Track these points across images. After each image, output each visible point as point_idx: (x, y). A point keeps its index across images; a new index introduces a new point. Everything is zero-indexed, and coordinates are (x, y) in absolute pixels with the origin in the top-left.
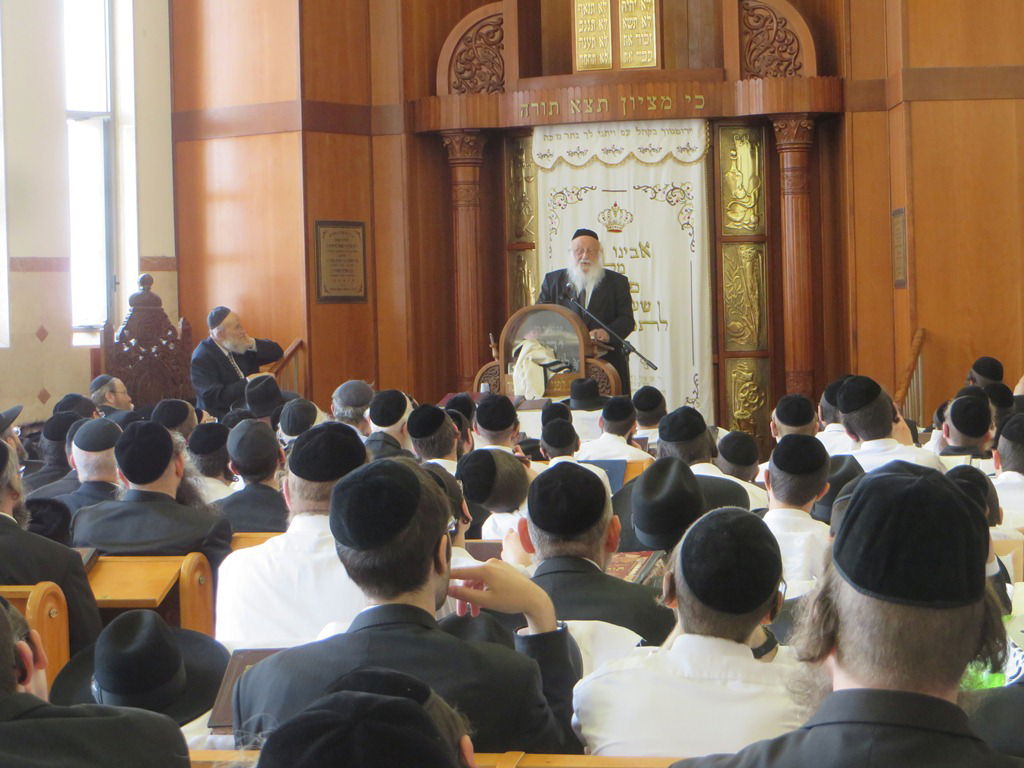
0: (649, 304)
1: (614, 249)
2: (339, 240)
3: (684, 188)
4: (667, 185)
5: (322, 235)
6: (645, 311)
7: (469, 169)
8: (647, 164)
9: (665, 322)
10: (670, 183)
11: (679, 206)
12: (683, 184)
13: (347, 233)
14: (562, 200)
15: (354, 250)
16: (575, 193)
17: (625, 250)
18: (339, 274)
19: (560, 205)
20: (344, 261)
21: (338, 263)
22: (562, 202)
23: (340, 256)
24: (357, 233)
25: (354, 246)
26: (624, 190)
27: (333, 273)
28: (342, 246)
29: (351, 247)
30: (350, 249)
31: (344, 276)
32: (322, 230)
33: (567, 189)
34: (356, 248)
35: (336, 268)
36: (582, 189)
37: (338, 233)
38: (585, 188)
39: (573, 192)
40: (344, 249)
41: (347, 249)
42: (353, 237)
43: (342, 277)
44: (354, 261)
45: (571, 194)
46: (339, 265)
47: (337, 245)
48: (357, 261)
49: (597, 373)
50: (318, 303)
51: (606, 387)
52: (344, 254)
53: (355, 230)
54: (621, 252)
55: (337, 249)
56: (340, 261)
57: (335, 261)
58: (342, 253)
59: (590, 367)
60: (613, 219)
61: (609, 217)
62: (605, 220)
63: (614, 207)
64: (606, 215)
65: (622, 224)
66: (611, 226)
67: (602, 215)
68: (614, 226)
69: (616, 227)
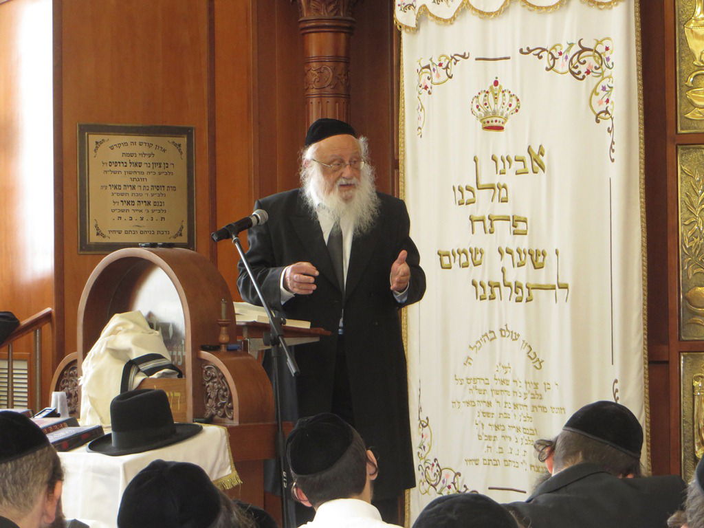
0: (544, 254)
1: (494, 159)
2: (131, 155)
3: (601, 49)
4: (571, 45)
5: (92, 145)
6: (537, 266)
7: (328, 38)
8: (540, 8)
9: (565, 287)
10: (576, 41)
11: (592, 80)
12: (599, 43)
13: (150, 145)
14: (429, 79)
15: (166, 170)
16: (444, 66)
17: (509, 161)
18: (130, 207)
19: (426, 88)
20: (142, 188)
21: (129, 190)
22: (428, 83)
23: (132, 180)
24: (175, 145)
25: (166, 165)
26: (507, 56)
27: (116, 207)
28: (140, 165)
29: (160, 167)
30: (157, 169)
31: (141, 211)
32: (93, 139)
33: (433, 59)
34: (171, 169)
35: (124, 198)
36: (452, 57)
37: (129, 144)
38: (455, 57)
39: (440, 65)
40: (144, 168)
41: (150, 170)
42: (164, 151)
43: (137, 212)
44: (166, 188)
45: (438, 67)
46: (130, 194)
47: (128, 163)
48: (174, 188)
49: (215, 380)
50: (82, 253)
51: (227, 407)
52: (142, 176)
53: (171, 139)
54: (503, 164)
55: (126, 169)
56: (134, 187)
57: (122, 187)
58: (138, 176)
59: (206, 367)
60: (493, 107)
61: (486, 104)
62: (479, 110)
63: (494, 87)
64: (481, 102)
65: (504, 115)
66: (490, 120)
67: (477, 102)
68: (494, 119)
69: (496, 121)
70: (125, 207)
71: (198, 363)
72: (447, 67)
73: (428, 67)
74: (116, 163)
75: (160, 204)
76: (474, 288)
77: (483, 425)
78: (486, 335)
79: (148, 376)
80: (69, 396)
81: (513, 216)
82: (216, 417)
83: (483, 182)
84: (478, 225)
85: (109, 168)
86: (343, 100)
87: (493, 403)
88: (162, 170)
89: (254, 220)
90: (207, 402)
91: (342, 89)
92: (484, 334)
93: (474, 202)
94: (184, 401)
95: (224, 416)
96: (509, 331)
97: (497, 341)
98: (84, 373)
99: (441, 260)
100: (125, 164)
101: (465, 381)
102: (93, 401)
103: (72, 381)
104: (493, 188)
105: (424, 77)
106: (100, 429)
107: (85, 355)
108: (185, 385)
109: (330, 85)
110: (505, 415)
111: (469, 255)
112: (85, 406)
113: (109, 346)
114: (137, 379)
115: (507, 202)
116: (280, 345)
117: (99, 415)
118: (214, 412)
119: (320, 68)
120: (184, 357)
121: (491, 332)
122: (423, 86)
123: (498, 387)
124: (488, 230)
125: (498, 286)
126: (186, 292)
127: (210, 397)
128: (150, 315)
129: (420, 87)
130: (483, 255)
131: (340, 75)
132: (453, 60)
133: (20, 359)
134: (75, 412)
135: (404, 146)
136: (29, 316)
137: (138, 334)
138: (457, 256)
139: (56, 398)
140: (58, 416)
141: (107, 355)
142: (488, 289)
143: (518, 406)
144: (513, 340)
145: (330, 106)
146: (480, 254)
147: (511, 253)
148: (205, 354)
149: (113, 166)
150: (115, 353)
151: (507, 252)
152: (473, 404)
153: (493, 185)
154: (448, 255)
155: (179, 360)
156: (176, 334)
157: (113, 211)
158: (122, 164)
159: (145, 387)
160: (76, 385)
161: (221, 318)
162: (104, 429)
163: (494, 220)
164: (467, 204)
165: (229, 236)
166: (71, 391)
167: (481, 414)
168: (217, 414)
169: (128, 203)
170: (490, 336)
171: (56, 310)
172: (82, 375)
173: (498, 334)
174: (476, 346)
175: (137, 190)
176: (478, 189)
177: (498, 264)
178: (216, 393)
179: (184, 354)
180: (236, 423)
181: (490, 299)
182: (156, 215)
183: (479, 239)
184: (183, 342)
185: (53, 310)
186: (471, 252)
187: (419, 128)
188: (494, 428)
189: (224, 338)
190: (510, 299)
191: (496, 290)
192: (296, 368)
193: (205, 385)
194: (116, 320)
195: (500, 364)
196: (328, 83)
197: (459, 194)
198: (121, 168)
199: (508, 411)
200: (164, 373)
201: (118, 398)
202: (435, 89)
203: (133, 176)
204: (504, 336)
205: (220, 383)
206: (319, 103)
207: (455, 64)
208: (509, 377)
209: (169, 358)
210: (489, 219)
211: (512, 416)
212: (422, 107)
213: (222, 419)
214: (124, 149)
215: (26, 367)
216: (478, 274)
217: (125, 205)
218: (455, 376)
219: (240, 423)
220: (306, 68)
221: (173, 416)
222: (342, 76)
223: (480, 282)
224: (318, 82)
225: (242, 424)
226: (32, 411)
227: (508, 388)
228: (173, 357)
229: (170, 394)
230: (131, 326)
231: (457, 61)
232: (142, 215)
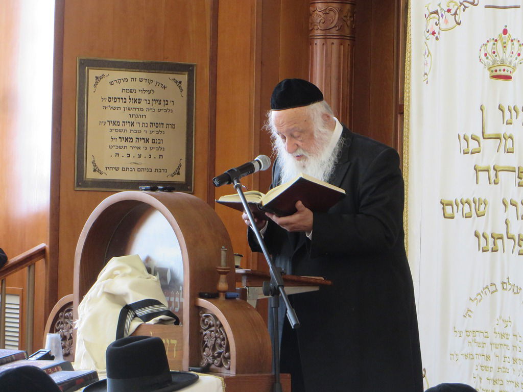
1: (501, 108)
2: (131, 91)
5: (92, 81)
13: (150, 82)
14: (437, 24)
15: (166, 107)
16: (453, 12)
17: (516, 111)
18: (128, 144)
19: (434, 33)
20: (141, 125)
21: (127, 127)
22: (436, 29)
23: (131, 116)
24: (176, 82)
25: (166, 103)
26: (518, 4)
27: (114, 143)
28: (139, 101)
29: (160, 104)
30: (157, 106)
31: (139, 148)
32: (93, 73)
33: (441, 5)
34: (170, 106)
35: (122, 135)
36: (461, 4)
37: (129, 79)
38: (464, 3)
39: (449, 11)
40: (143, 105)
41: (149, 106)
42: (165, 87)
43: (135, 149)
44: (165, 126)
45: (446, 13)
46: (129, 131)
47: (128, 99)
48: (173, 126)
49: (213, 329)
50: (78, 189)
51: (224, 357)
52: (141, 113)
53: (172, 76)
54: (510, 113)
55: (125, 105)
56: (133, 124)
57: (121, 123)
58: (137, 112)
59: (204, 315)
60: (501, 56)
61: (494, 52)
62: (487, 58)
63: (503, 36)
64: (490, 51)
65: (513, 65)
66: (498, 68)
67: (485, 50)
68: (502, 68)
69: (504, 70)
70: (123, 143)
71: (196, 310)
72: (456, 14)
73: (436, 12)
74: (116, 99)
75: (158, 141)
76: (477, 239)
77: (481, 379)
78: (487, 287)
79: (145, 322)
80: (64, 338)
81: (519, 168)
82: (213, 367)
83: (489, 131)
84: (483, 176)
85: (107, 104)
86: (348, 42)
87: (492, 357)
88: (161, 107)
89: (256, 165)
90: (204, 350)
91: (347, 31)
92: (485, 286)
93: (479, 152)
94: (181, 349)
95: (221, 365)
96: (511, 285)
97: (498, 294)
98: (80, 317)
99: (443, 209)
100: (124, 100)
101: (464, 334)
102: (88, 346)
103: (67, 323)
104: (499, 138)
105: (432, 22)
106: (94, 375)
107: (81, 298)
108: (182, 332)
109: (335, 26)
110: (504, 370)
111: (473, 205)
112: (80, 349)
113: (106, 290)
114: (133, 325)
115: (513, 153)
116: (280, 295)
117: (95, 361)
118: (211, 361)
119: (326, 10)
120: (181, 304)
121: (492, 284)
122: (431, 32)
123: (498, 340)
124: (492, 181)
125: (501, 238)
126: (185, 238)
127: (206, 346)
128: (148, 260)
129: (428, 32)
130: (487, 206)
131: (346, 16)
132: (462, 7)
133: (13, 294)
134: (69, 355)
135: (409, 92)
136: (23, 251)
137: (136, 279)
138: (461, 206)
139: (50, 341)
140: (52, 358)
141: (104, 298)
142: (490, 240)
143: (518, 361)
144: (515, 293)
145: (335, 47)
146: (483, 205)
147: (515, 205)
148: (203, 302)
149: (112, 101)
150: (113, 297)
151: (511, 204)
152: (471, 357)
153: (499, 135)
154: (451, 205)
155: (176, 306)
156: (174, 280)
157: (111, 147)
158: (121, 100)
159: (142, 333)
160: (71, 327)
161: (220, 265)
162: (98, 375)
163: (499, 171)
164: (472, 153)
165: (230, 181)
166: (66, 334)
167: (479, 368)
168: (213, 363)
169: (126, 140)
170: (491, 288)
171: (51, 247)
172: (78, 319)
173: (499, 287)
174: (476, 299)
175: (136, 127)
176: (484, 138)
177: (502, 215)
178: (213, 342)
179: (181, 301)
180: (232, 373)
181: (493, 251)
182: (155, 153)
183: (484, 190)
184: (181, 288)
185: (47, 247)
186: (474, 202)
187: (426, 74)
188: (492, 382)
189: (222, 285)
190: (513, 253)
191: (499, 242)
192: (296, 320)
193: (202, 333)
194: (114, 263)
195: (500, 318)
196: (333, 25)
197: (464, 142)
198: (120, 104)
199: (507, 365)
200: (161, 319)
201: (115, 344)
202: (442, 35)
203: (132, 112)
204: (506, 289)
205: (217, 332)
206: (323, 44)
207: (464, 10)
208: (509, 330)
209: (166, 304)
210: (494, 169)
211: (511, 370)
212: (429, 53)
213: (219, 368)
214: (125, 85)
215: (18, 302)
216: (480, 225)
217: (123, 141)
218: (455, 328)
219: (237, 373)
220: (311, 9)
221: (169, 363)
222: (348, 18)
223: (483, 234)
224: (323, 23)
225: (239, 375)
226: (26, 352)
227: (508, 342)
228: (170, 303)
229: (166, 341)
230: (129, 270)
231: (465, 7)
232: (140, 152)
